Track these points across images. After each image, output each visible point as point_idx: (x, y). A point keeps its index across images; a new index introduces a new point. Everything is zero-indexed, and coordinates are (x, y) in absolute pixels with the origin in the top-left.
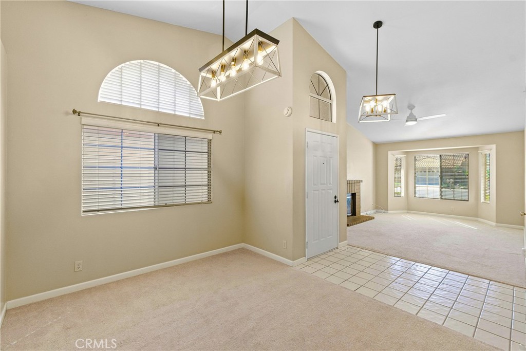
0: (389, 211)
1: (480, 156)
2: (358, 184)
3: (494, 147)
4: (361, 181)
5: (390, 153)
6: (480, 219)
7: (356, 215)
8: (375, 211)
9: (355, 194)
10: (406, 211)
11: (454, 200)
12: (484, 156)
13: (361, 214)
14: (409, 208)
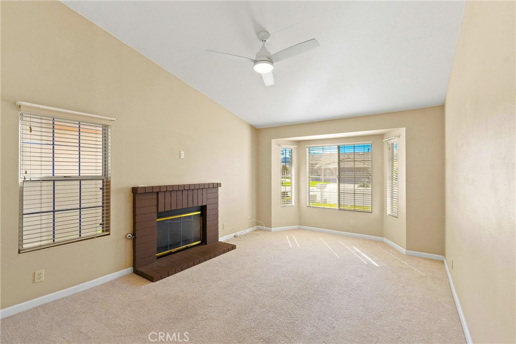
0: (273, 229)
1: (386, 147)
2: (213, 190)
3: (403, 130)
4: (218, 185)
5: (273, 141)
6: (385, 240)
7: (206, 244)
8: (255, 228)
9: (205, 206)
10: (296, 227)
11: (355, 211)
12: (391, 147)
13: (221, 239)
14: (302, 222)
